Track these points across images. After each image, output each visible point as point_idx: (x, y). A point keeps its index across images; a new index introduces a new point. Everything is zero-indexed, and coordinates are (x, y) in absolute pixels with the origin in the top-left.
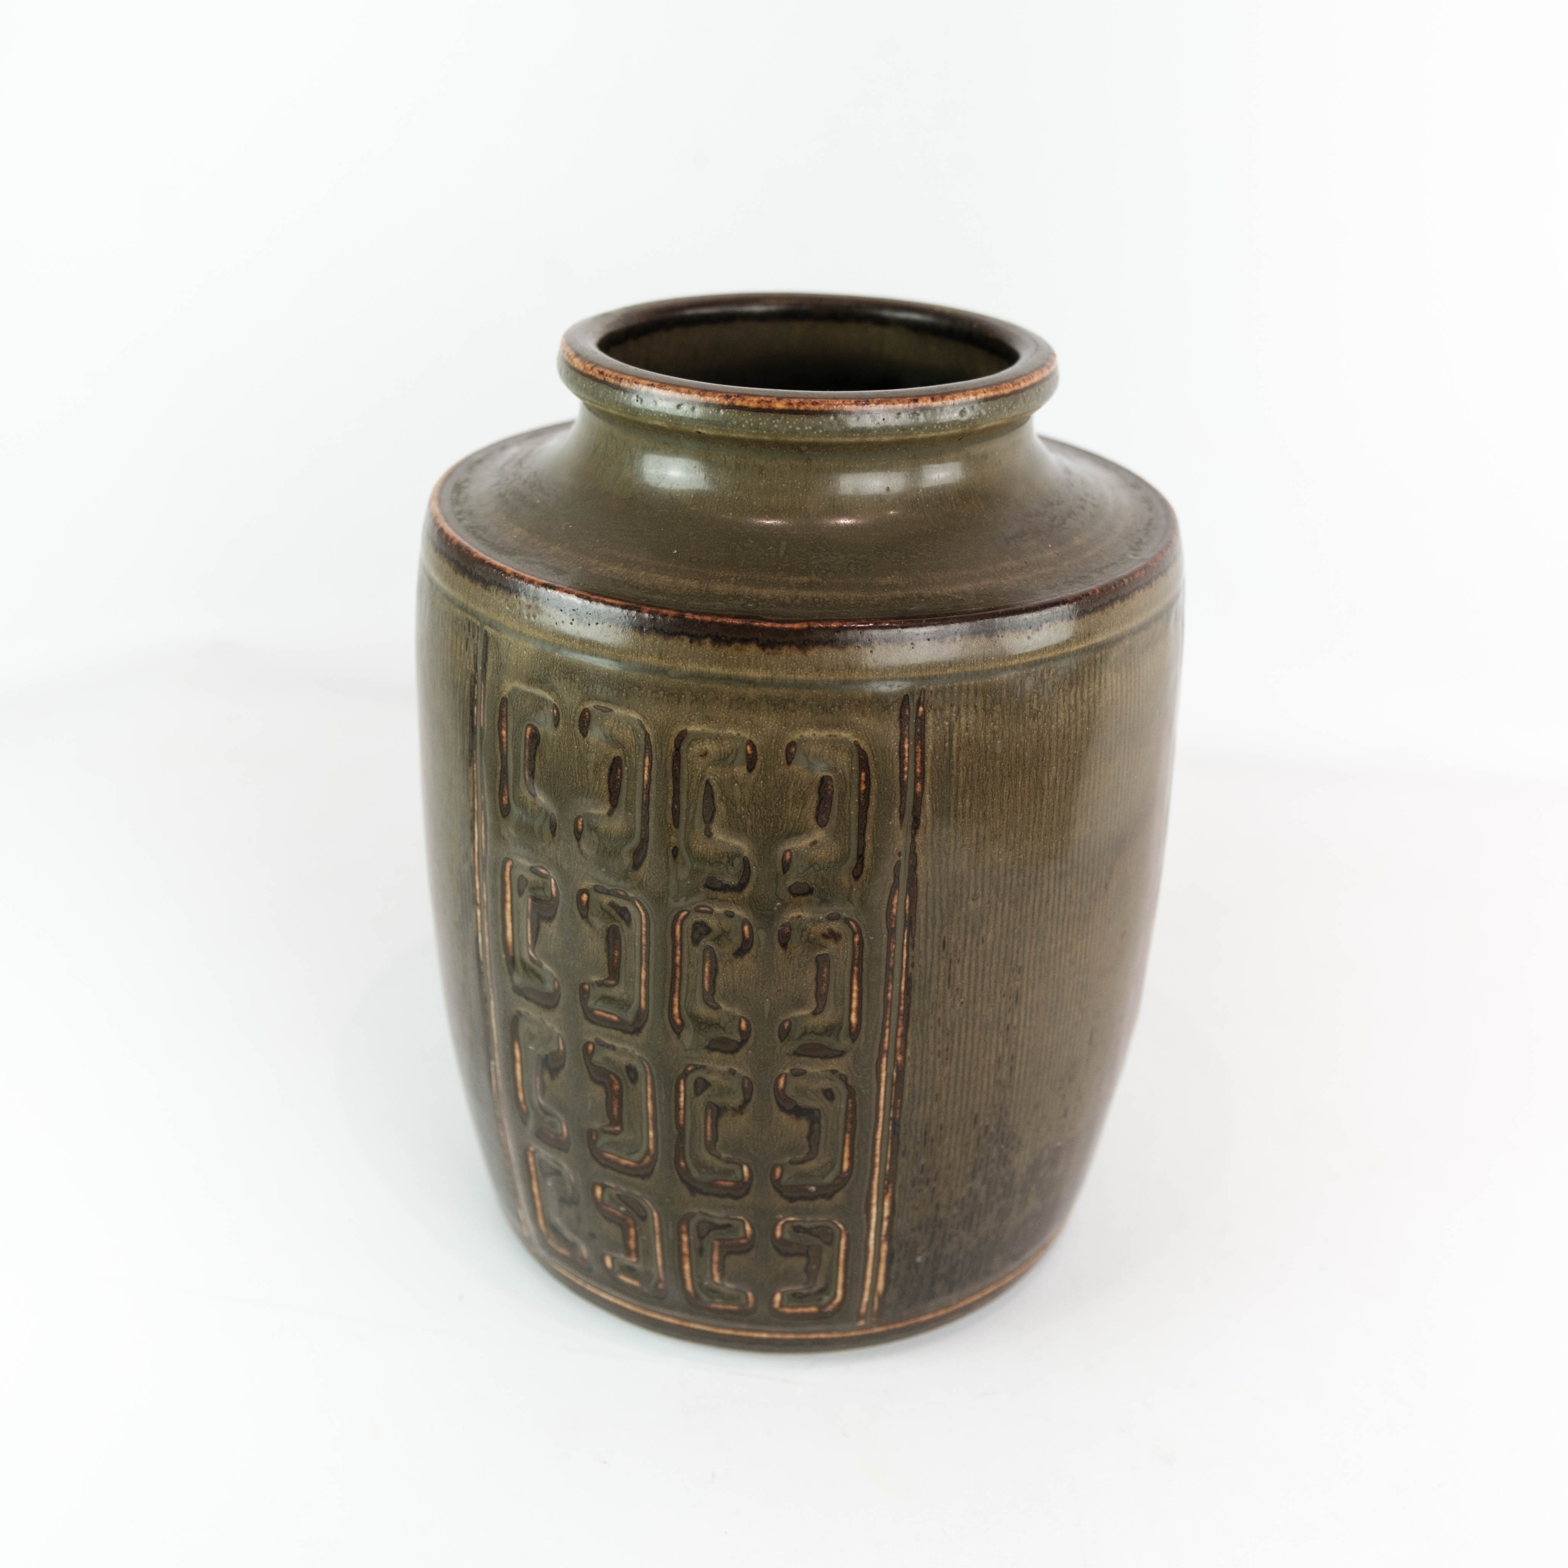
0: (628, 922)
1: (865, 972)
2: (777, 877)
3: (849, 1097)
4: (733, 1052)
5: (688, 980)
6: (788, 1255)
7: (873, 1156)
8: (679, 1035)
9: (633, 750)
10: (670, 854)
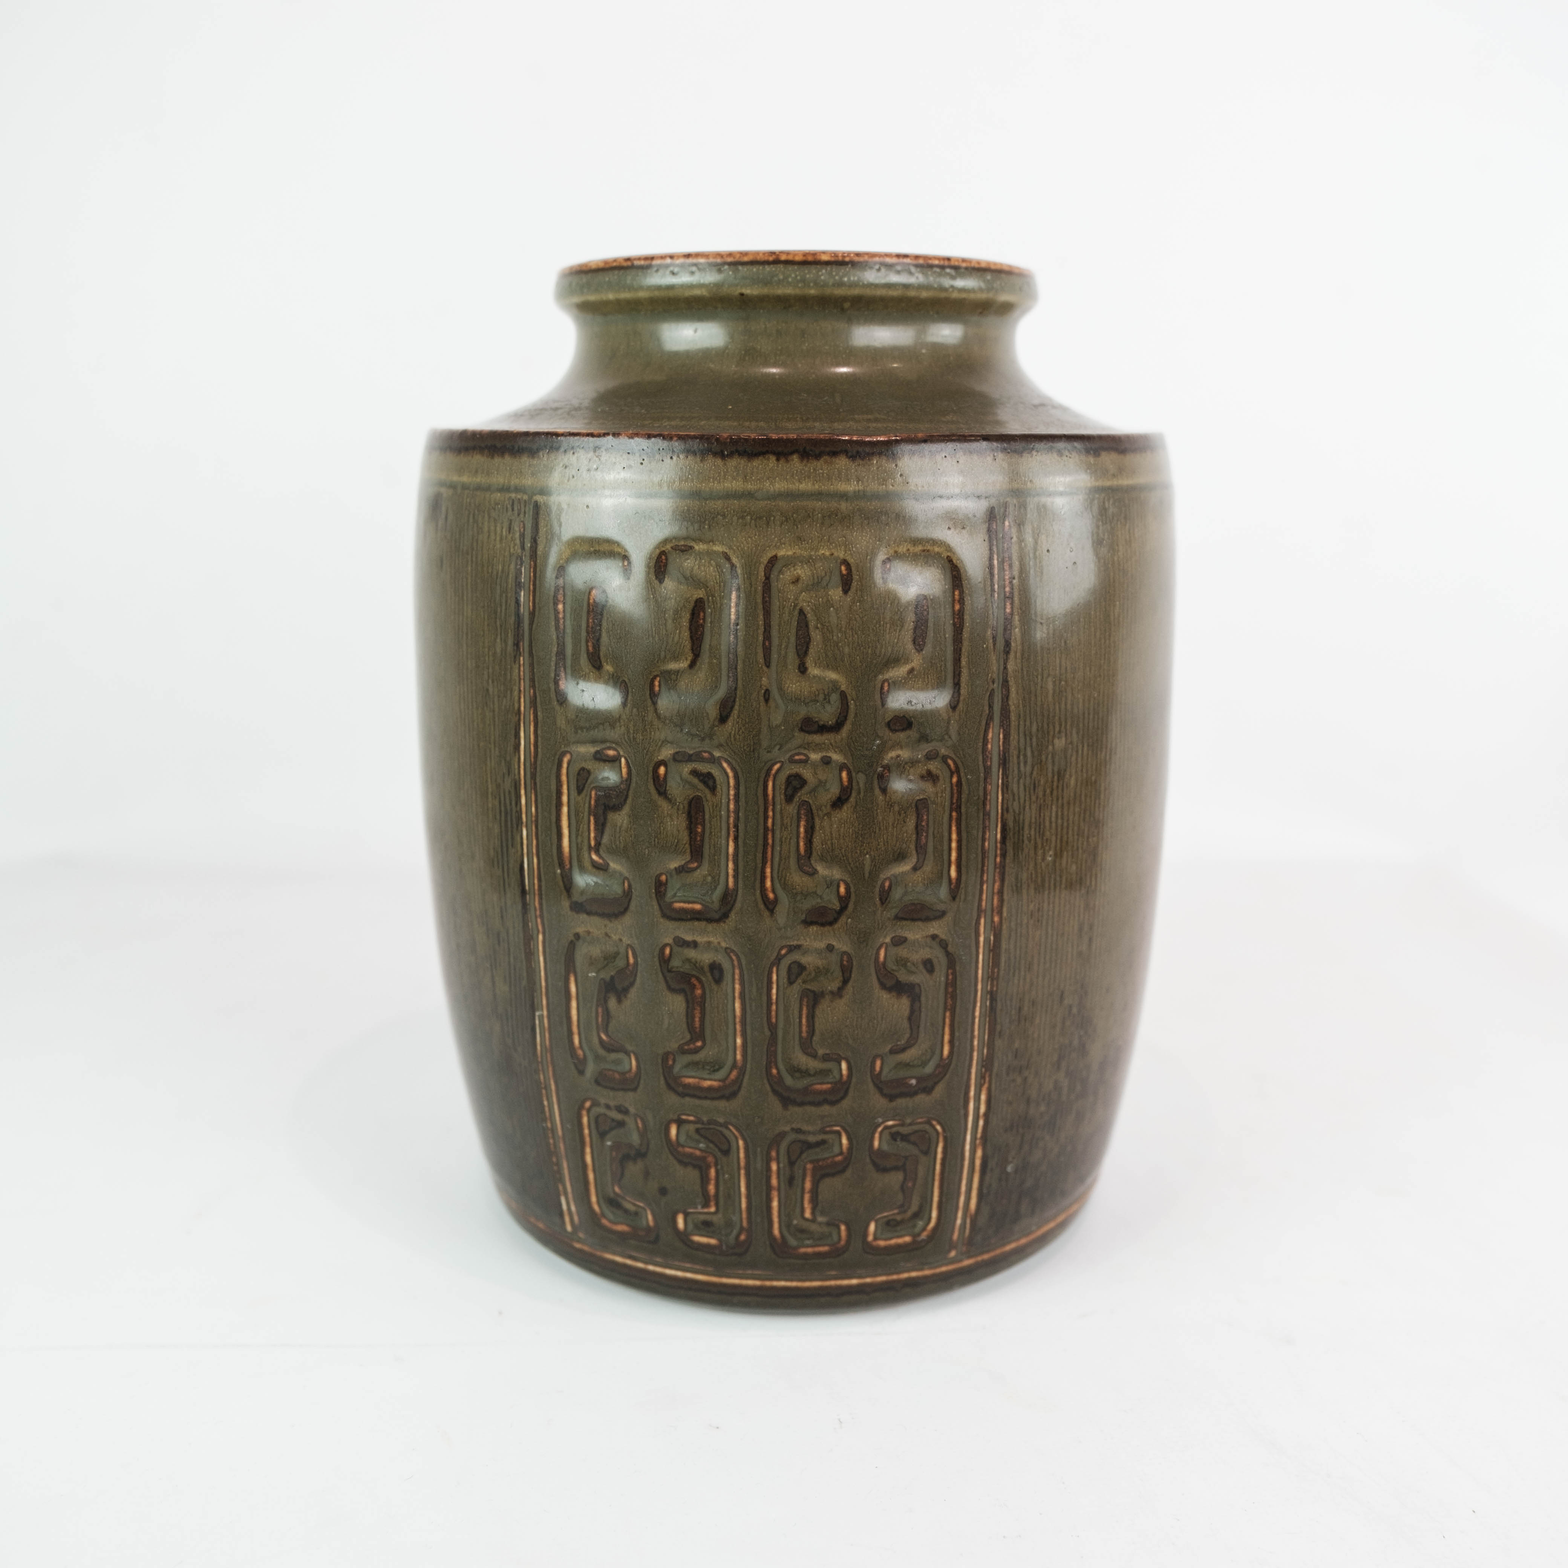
0: (713, 789)
1: (964, 817)
2: (876, 710)
3: (949, 968)
4: (831, 924)
5: (781, 845)
6: (885, 1170)
7: (973, 1037)
8: (772, 911)
9: (717, 588)
10: (762, 698)
